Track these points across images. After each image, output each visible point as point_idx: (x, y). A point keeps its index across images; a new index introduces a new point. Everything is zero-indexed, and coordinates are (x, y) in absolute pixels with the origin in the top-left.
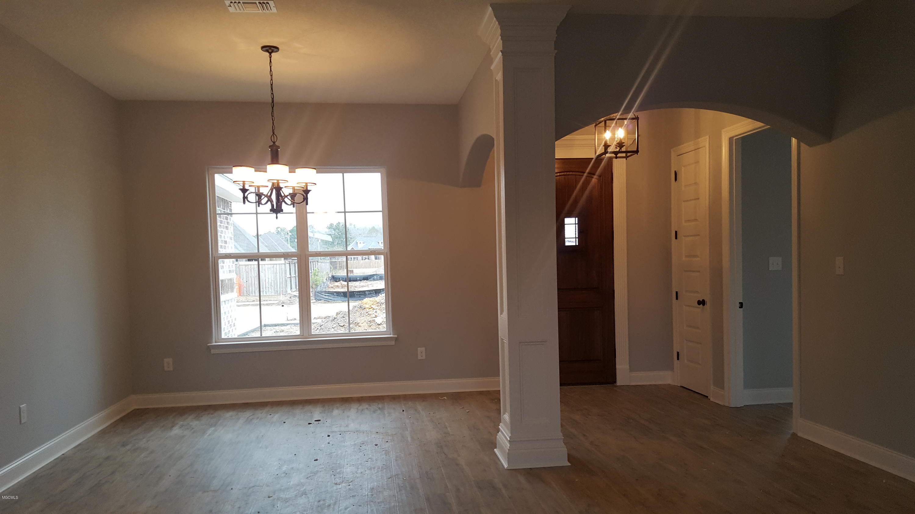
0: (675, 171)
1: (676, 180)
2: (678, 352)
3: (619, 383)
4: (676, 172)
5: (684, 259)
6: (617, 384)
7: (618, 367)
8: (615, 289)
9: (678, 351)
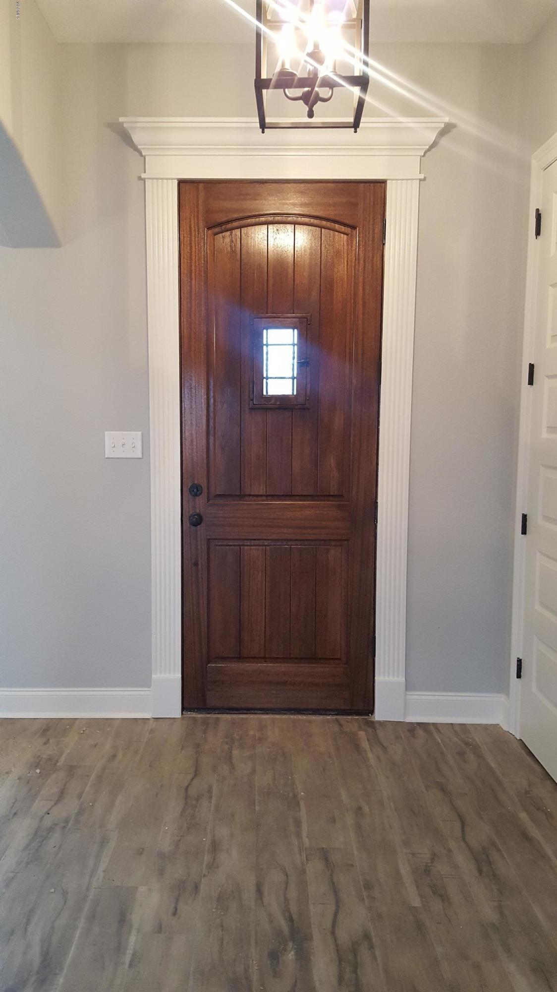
0: (538, 210)
1: (538, 233)
2: (521, 660)
3: (380, 714)
4: (540, 212)
5: (545, 435)
6: (374, 717)
7: (378, 678)
8: (379, 501)
9: (521, 658)
